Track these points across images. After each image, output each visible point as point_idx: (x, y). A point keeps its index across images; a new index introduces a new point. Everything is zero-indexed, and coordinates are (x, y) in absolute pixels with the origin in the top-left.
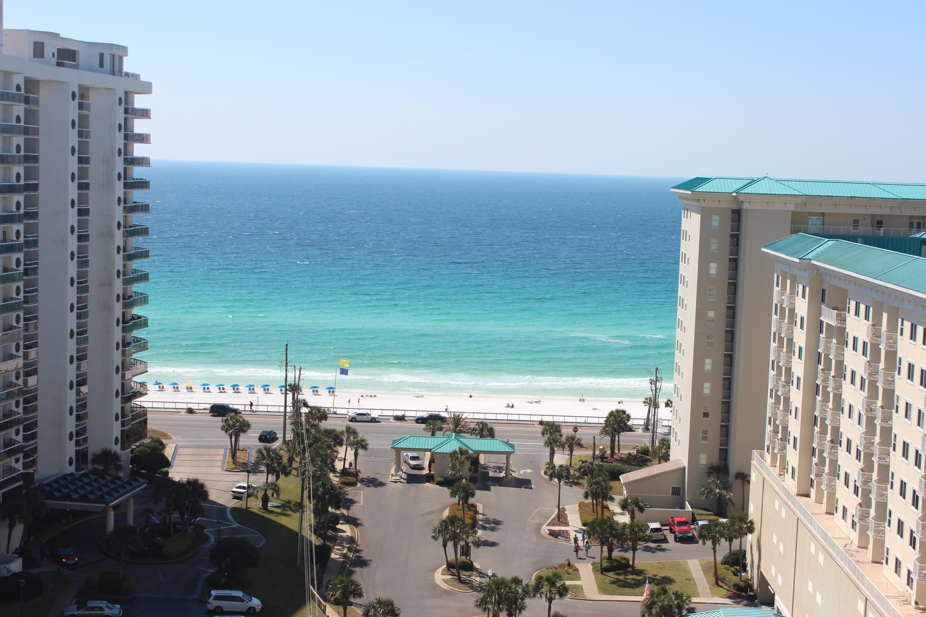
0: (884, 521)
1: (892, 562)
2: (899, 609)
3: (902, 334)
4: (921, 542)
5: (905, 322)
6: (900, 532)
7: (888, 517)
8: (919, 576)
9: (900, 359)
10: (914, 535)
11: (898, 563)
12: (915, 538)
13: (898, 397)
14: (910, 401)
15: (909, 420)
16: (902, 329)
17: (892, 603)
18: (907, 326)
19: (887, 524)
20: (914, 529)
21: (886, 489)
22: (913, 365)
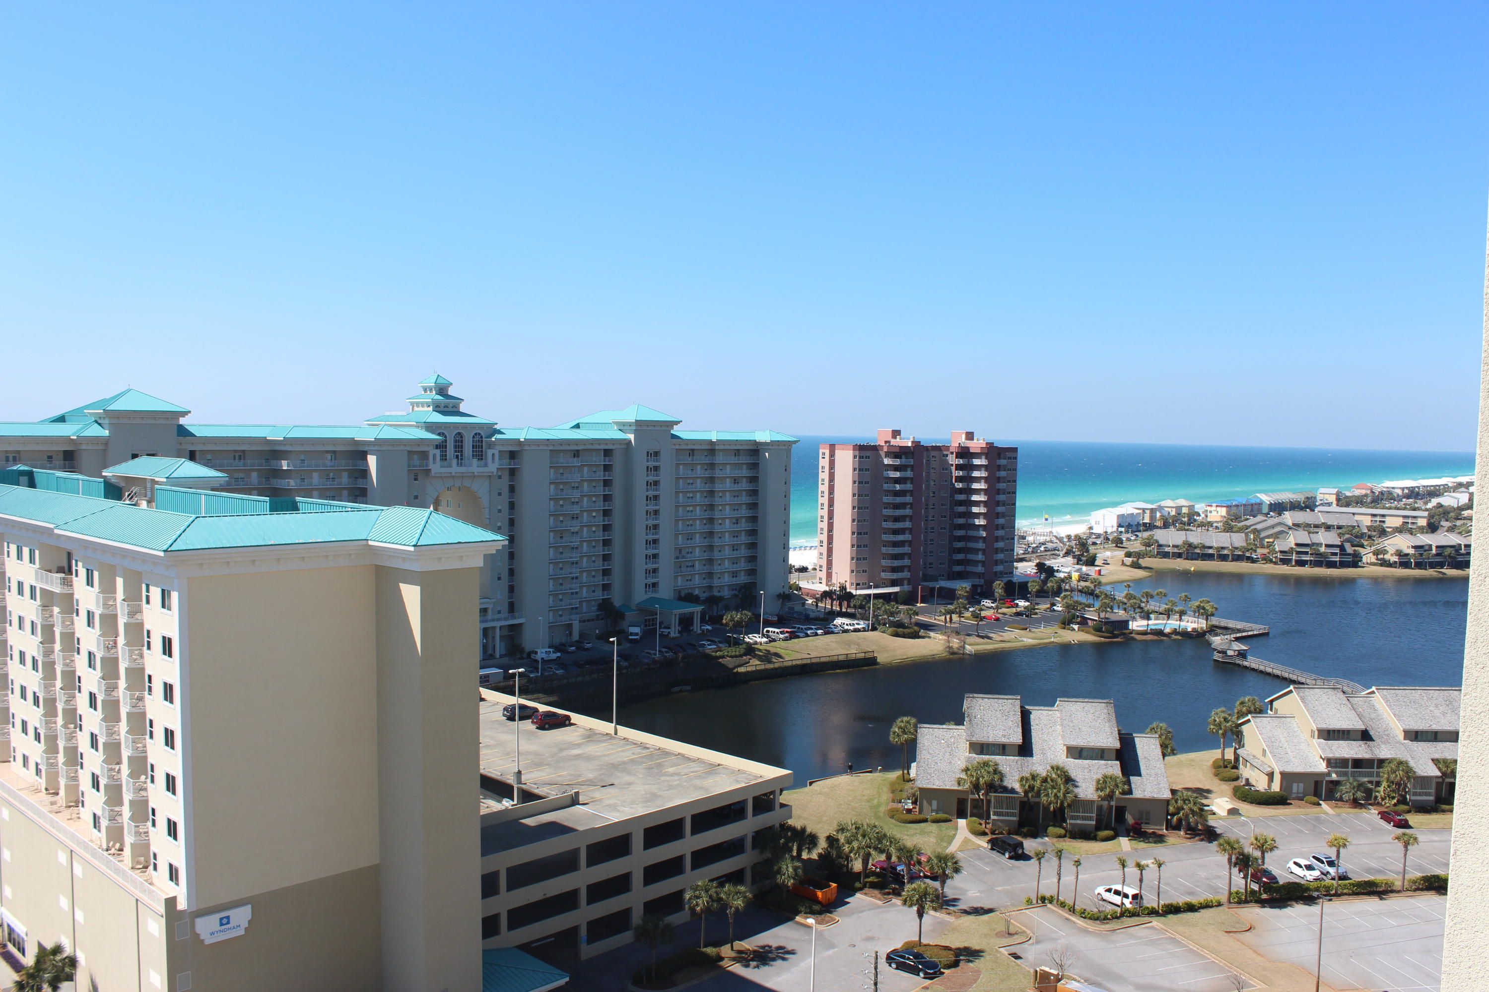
0: (8, 723)
1: (20, 759)
2: (31, 798)
3: (8, 556)
4: (45, 736)
5: (11, 545)
6: (25, 730)
7: (11, 720)
8: (47, 766)
9: (9, 578)
10: (38, 731)
11: (25, 759)
12: (39, 734)
13: (10, 612)
14: (22, 614)
15: (23, 631)
16: (8, 552)
17: (23, 794)
18: (13, 548)
19: (11, 726)
20: (38, 726)
21: (7, 695)
22: (22, 583)
